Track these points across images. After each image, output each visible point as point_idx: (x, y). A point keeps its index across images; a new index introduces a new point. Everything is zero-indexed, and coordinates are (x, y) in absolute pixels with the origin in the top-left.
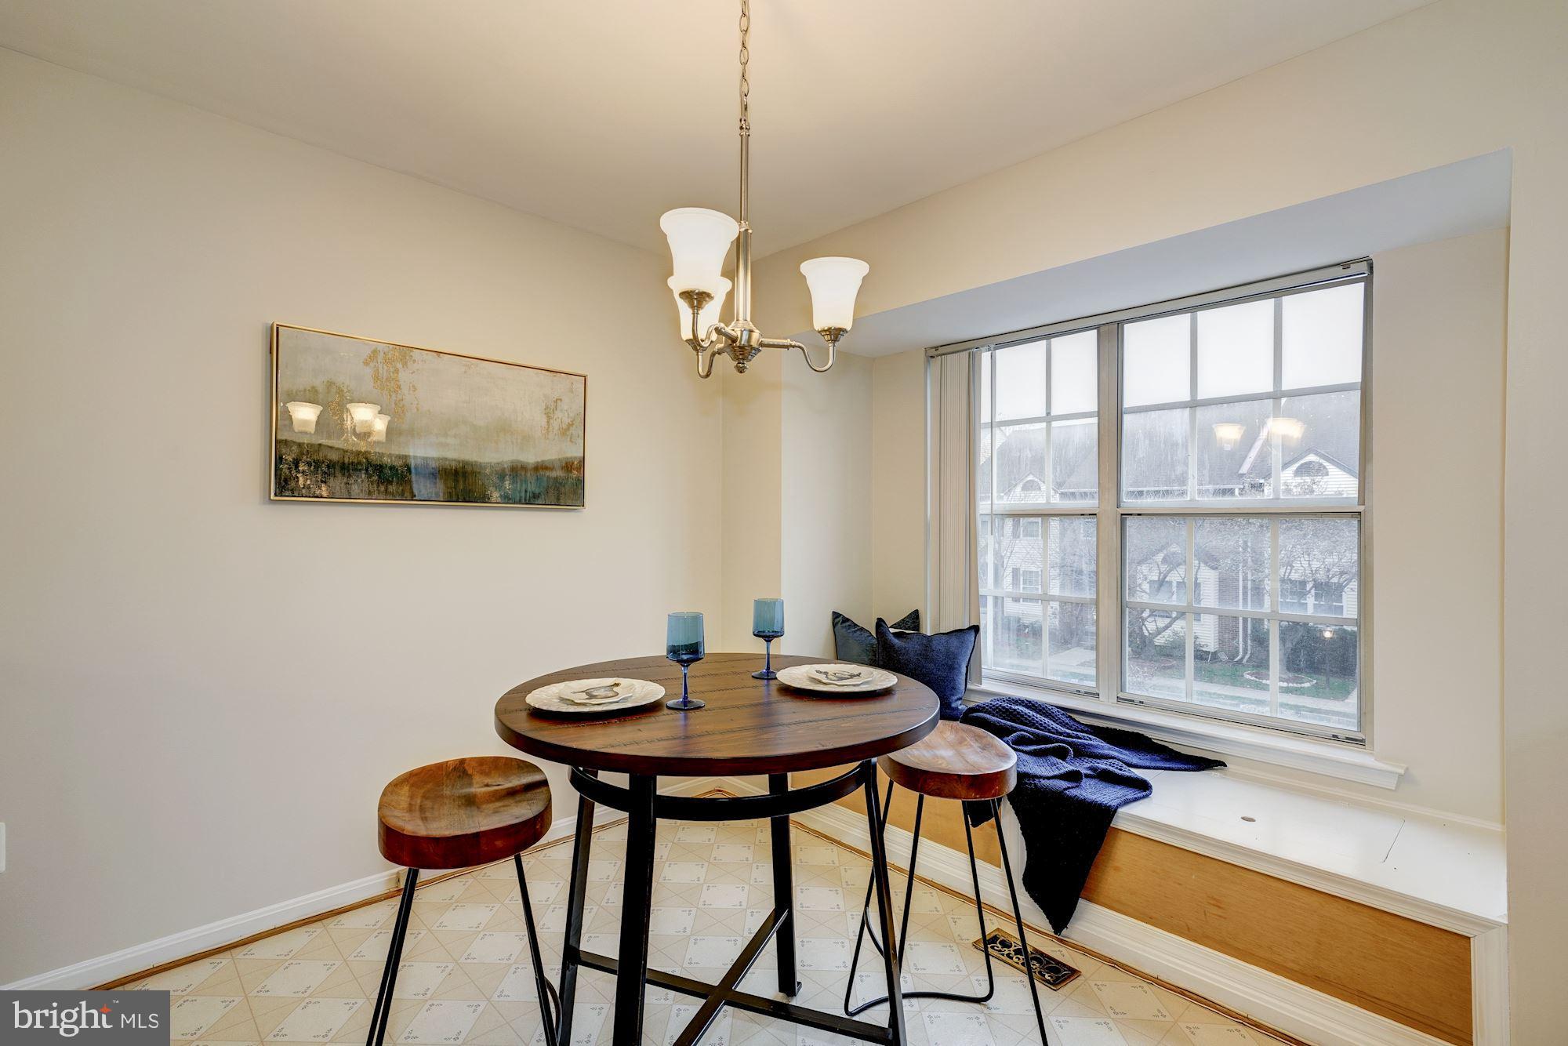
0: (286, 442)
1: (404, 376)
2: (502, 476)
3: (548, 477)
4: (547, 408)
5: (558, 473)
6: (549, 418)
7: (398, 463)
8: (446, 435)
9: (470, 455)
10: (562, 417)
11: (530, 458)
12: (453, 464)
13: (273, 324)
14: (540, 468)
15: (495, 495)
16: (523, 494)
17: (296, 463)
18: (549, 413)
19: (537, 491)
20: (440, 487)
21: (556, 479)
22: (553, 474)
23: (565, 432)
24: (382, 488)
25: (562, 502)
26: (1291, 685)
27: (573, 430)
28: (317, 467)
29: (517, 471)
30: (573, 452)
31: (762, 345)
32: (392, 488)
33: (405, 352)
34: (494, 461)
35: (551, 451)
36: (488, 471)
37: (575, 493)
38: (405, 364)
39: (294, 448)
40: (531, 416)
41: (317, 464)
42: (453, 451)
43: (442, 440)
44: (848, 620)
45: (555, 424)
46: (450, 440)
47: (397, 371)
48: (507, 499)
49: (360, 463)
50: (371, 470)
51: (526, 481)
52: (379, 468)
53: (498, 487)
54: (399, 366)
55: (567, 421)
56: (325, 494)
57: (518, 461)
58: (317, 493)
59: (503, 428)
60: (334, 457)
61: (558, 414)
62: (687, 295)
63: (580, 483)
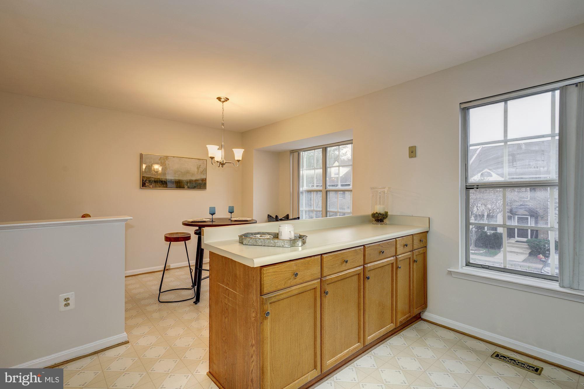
0: (144, 177)
1: (167, 162)
2: (187, 183)
3: (198, 183)
4: (197, 167)
5: (200, 182)
6: (198, 169)
7: (165, 180)
8: (175, 174)
9: (181, 178)
10: (201, 169)
11: (194, 178)
12: (177, 180)
13: (141, 154)
14: (196, 181)
15: (186, 187)
16: (192, 187)
17: (146, 181)
18: (198, 168)
19: (195, 186)
20: (174, 185)
21: (200, 183)
22: (199, 182)
23: (202, 172)
24: (162, 186)
25: (201, 188)
26: (475, 252)
27: (204, 172)
28: (150, 182)
29: (191, 181)
30: (204, 177)
31: (226, 163)
32: (164, 185)
33: (167, 157)
34: (186, 179)
35: (198, 177)
36: (184, 182)
37: (204, 186)
38: (167, 160)
39: (146, 178)
40: (194, 169)
41: (150, 181)
42: (177, 178)
43: (175, 175)
44: (271, 216)
45: (200, 171)
46: (176, 175)
47: (165, 161)
48: (189, 188)
49: (158, 180)
50: (160, 182)
51: (193, 184)
52: (162, 181)
53: (187, 185)
54: (166, 160)
55: (202, 170)
56: (151, 187)
57: (191, 179)
58: (150, 187)
59: (188, 172)
60: (153, 179)
61: (200, 169)
62: (211, 157)
63: (205, 184)
